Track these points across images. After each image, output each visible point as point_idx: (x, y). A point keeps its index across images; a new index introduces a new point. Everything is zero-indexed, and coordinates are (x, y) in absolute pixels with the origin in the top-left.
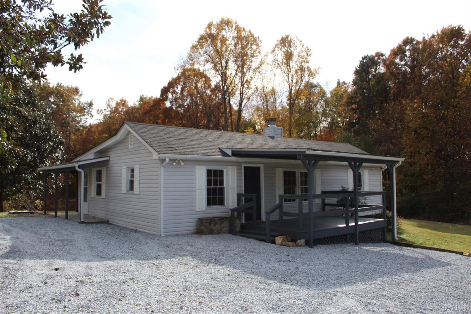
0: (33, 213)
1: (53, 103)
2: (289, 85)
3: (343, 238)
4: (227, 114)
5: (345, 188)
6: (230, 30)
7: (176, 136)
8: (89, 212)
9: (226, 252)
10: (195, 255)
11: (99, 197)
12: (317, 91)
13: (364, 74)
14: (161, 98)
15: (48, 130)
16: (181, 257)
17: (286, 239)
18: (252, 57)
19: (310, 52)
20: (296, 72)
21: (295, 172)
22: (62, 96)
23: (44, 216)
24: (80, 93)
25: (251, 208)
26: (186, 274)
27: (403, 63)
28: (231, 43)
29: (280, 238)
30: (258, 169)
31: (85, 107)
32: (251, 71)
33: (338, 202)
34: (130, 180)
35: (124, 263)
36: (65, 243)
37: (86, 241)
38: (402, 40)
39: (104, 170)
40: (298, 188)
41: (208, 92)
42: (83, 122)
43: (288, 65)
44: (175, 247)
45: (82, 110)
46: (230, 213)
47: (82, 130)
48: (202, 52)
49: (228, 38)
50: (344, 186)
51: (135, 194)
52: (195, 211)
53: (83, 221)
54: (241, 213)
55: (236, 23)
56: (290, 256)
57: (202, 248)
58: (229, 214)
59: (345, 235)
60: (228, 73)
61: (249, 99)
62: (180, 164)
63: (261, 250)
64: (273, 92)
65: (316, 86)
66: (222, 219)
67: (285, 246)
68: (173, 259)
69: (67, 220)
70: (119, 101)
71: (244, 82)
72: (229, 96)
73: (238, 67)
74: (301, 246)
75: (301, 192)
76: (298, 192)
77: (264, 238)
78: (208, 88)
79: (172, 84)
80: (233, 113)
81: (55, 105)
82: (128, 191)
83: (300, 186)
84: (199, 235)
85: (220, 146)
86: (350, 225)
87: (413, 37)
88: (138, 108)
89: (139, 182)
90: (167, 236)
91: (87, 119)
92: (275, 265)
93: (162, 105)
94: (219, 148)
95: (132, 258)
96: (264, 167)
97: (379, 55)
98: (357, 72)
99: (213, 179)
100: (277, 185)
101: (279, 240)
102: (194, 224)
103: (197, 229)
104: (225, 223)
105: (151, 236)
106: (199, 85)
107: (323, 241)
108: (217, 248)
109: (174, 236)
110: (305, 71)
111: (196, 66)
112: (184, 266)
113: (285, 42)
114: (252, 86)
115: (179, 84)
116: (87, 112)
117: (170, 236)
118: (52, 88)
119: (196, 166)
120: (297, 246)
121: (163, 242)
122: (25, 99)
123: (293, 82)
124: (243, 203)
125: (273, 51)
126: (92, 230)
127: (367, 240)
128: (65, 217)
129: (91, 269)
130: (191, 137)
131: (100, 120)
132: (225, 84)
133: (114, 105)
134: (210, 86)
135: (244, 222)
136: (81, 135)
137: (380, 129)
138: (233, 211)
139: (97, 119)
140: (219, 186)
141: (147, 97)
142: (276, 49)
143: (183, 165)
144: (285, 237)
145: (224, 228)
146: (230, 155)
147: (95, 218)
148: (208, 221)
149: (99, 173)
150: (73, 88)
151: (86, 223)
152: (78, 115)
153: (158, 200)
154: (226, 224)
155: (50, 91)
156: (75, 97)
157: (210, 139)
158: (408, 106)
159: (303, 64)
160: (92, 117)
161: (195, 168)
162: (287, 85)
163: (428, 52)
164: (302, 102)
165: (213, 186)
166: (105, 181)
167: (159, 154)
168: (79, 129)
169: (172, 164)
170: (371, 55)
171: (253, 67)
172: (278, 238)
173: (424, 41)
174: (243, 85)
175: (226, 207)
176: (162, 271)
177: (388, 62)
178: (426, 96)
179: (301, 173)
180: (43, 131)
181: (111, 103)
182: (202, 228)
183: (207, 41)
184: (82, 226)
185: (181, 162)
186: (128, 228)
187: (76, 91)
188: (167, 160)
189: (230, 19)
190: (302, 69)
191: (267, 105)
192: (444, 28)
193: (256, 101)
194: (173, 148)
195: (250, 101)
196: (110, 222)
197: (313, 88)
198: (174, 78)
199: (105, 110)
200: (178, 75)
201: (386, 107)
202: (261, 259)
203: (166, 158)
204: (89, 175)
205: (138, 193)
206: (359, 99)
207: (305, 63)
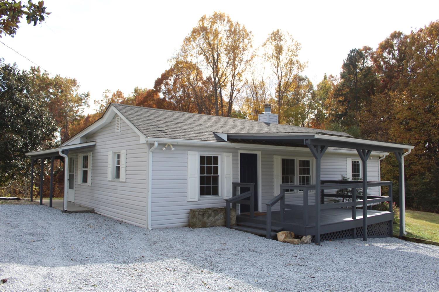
0: (20, 199)
1: (51, 93)
2: (278, 78)
3: (349, 233)
4: (218, 105)
5: (345, 177)
6: (222, 24)
7: (166, 120)
8: (75, 199)
9: (223, 252)
10: (186, 256)
11: (84, 184)
12: (305, 83)
13: (351, 68)
14: (155, 90)
15: (41, 117)
16: (170, 258)
17: (289, 235)
18: (244, 50)
19: (300, 46)
20: (286, 65)
21: (293, 161)
22: (60, 87)
23: (29, 203)
24: (78, 84)
25: (248, 199)
26: (174, 287)
27: (391, 56)
28: (223, 35)
29: (283, 234)
30: (255, 156)
31: (82, 98)
32: (243, 63)
33: (337, 192)
34: (116, 167)
35: (97, 269)
36: (35, 238)
37: (61, 235)
38: (390, 34)
39: (90, 156)
40: (297, 177)
41: (200, 84)
42: (80, 112)
43: (278, 58)
44: (163, 244)
45: (79, 101)
46: (226, 204)
47: (80, 120)
48: (194, 45)
49: (220, 31)
50: (344, 175)
51: (121, 182)
52: (186, 202)
53: (66, 210)
54: (237, 204)
55: (228, 17)
56: (298, 257)
57: (195, 246)
58: (224, 205)
59: (352, 230)
60: (220, 65)
61: (239, 91)
62: (171, 149)
63: (263, 249)
64: (263, 84)
65: (304, 79)
66: (216, 211)
67: (289, 244)
68: (160, 262)
69: (50, 208)
70: (116, 93)
71: (235, 75)
72: (220, 87)
73: (230, 59)
74: (307, 243)
75: (300, 182)
76: (297, 181)
77: (264, 232)
78: (199, 81)
79: (165, 76)
80: (224, 104)
81: (54, 95)
82: (114, 179)
83: (298, 175)
84: (191, 229)
85: (215, 131)
86: (357, 218)
87: (401, 32)
88: (132, 99)
89: (126, 169)
90: (155, 229)
91: (84, 109)
92: (284, 272)
93: (155, 96)
94: (214, 133)
95: (109, 261)
96: (262, 154)
97: (367, 49)
98: (345, 66)
99: (207, 166)
100: (275, 173)
101: (281, 235)
102: (185, 216)
103: (189, 221)
104: (219, 215)
105: (137, 229)
106: (191, 77)
107: (329, 237)
108: (212, 246)
109: (163, 229)
110: (294, 64)
111: (189, 59)
112: (172, 273)
113: (276, 36)
114: (243, 78)
115: (172, 76)
116: (84, 103)
117: (158, 229)
118: (51, 80)
119: (188, 152)
120: (303, 243)
121: (150, 237)
122: (18, 86)
123: (282, 75)
124: (240, 194)
125: (265, 44)
126: (72, 221)
127: (373, 234)
128: (49, 205)
129: (52, 279)
130: (182, 121)
131: (97, 110)
132: (217, 75)
133: (110, 96)
134: (201, 79)
135: (240, 214)
136: (79, 124)
137: (367, 121)
138: (228, 201)
139: (94, 110)
140: (213, 174)
141: (141, 89)
142: (268, 43)
143: (174, 150)
144: (288, 232)
145: (218, 220)
146: (226, 140)
147: (80, 206)
148: (201, 213)
149: (86, 159)
150: (71, 80)
151: (69, 212)
152: (76, 105)
153: (146, 189)
154: (221, 216)
155: (48, 82)
156: (72, 88)
157: (203, 124)
158: (396, 98)
159: (292, 57)
160: (89, 107)
161: (187, 154)
162: (276, 77)
163: (417, 44)
164: (290, 95)
165: (207, 174)
166: (91, 168)
167: (147, 137)
168: (76, 119)
169: (162, 149)
170: (359, 49)
171: (244, 60)
172: (281, 233)
173: (413, 36)
174: (235, 77)
175: (221, 198)
176: (145, 281)
177: (375, 55)
178: (415, 88)
179: (300, 161)
180: (36, 117)
181: (107, 94)
182: (194, 220)
183: (200, 34)
184: (65, 216)
185: (171, 146)
186: (113, 219)
187: (74, 82)
188: (156, 144)
189: (222, 14)
190: (291, 62)
191: (257, 97)
192: (433, 22)
193: (246, 93)
194: (163, 132)
195: (240, 93)
196: (95, 212)
197: (300, 81)
198: (168, 70)
199: (102, 101)
200: (171, 67)
201: (373, 99)
202: (266, 262)
203: (155, 142)
204: (76, 161)
205: (124, 181)
206: (347, 91)
207: (294, 57)
